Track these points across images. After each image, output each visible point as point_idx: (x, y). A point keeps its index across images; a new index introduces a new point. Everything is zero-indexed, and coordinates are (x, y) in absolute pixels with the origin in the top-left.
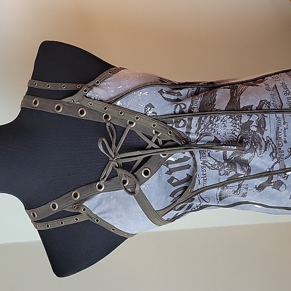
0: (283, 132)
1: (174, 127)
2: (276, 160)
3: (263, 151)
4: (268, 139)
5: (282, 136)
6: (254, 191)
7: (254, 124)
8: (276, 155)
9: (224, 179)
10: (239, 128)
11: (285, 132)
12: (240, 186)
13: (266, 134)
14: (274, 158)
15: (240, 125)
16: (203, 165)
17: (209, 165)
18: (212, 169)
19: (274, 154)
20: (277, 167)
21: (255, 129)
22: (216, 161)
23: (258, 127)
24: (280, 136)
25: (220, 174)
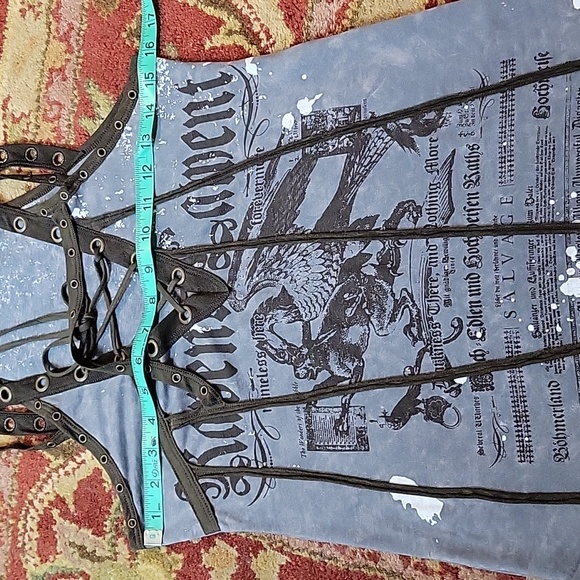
0: (441, 279)
1: (207, 267)
2: (420, 345)
3: (387, 321)
4: (405, 294)
5: (441, 290)
6: (382, 426)
7: (373, 260)
8: (420, 333)
9: (306, 386)
10: (337, 270)
11: (447, 281)
12: (345, 408)
13: (399, 284)
14: (415, 340)
15: (340, 262)
16: (260, 351)
17: (273, 352)
18: (278, 361)
19: (414, 330)
20: (428, 365)
21: (372, 272)
22: (285, 342)
23: (381, 267)
24: (435, 290)
25: (297, 376)
